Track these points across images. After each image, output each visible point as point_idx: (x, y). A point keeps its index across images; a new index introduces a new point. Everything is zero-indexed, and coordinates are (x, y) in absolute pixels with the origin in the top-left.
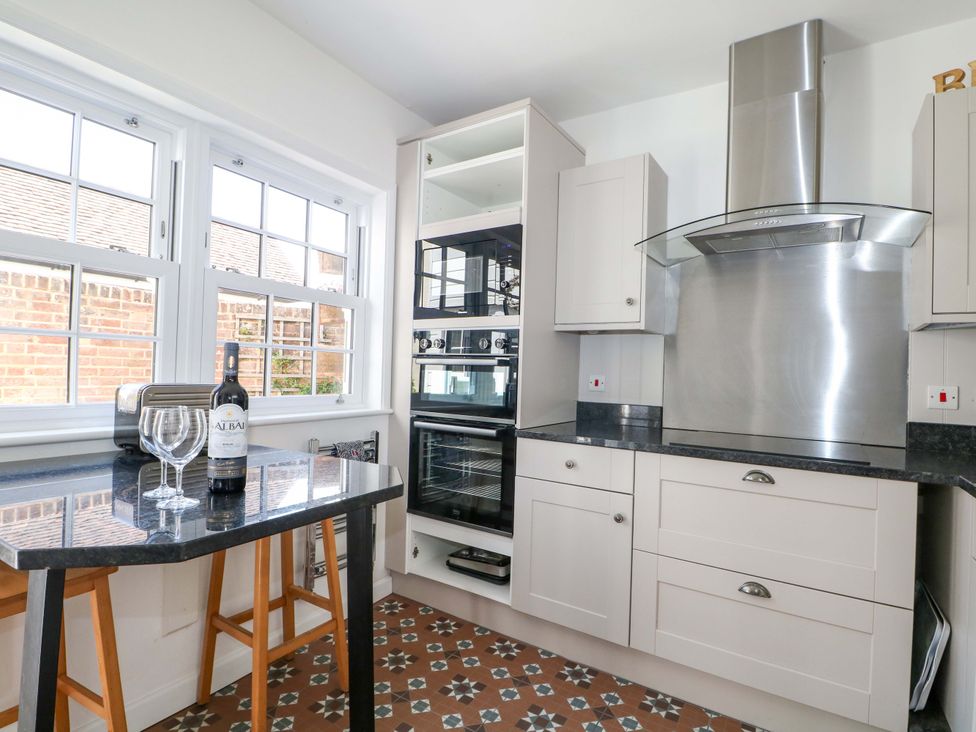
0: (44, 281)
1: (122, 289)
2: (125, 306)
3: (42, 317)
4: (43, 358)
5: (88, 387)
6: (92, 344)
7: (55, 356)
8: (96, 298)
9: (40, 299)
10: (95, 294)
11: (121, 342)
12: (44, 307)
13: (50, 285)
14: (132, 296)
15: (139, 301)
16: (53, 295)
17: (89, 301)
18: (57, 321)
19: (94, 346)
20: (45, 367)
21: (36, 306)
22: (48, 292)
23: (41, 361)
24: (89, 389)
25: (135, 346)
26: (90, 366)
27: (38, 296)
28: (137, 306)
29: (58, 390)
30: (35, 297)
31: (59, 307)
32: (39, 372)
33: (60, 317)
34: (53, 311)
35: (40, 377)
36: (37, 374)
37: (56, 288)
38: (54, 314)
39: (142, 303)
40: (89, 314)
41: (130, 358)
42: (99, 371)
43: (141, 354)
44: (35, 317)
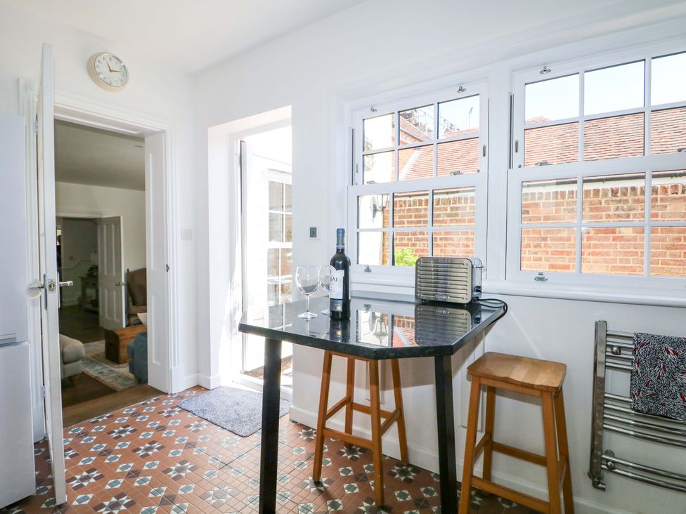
0: (597, 192)
1: (659, 186)
2: (662, 200)
3: (596, 217)
4: (596, 244)
5: (630, 265)
6: (633, 232)
7: (605, 243)
8: (636, 198)
9: (595, 204)
10: (636, 195)
11: (659, 230)
12: (597, 209)
13: (601, 193)
14: (669, 191)
15: (677, 193)
16: (603, 200)
17: (630, 200)
18: (607, 218)
19: (636, 235)
20: (598, 250)
21: (591, 210)
22: (599, 199)
23: (596, 246)
24: (631, 267)
25: (673, 232)
26: (632, 250)
27: (593, 203)
28: (674, 199)
29: (607, 266)
30: (591, 203)
31: (608, 208)
32: (594, 254)
33: (609, 215)
34: (603, 211)
35: (595, 257)
36: (592, 255)
37: (605, 195)
38: (604, 213)
39: (680, 195)
40: (630, 210)
41: (668, 243)
42: (639, 253)
43: (679, 239)
44: (592, 217)
